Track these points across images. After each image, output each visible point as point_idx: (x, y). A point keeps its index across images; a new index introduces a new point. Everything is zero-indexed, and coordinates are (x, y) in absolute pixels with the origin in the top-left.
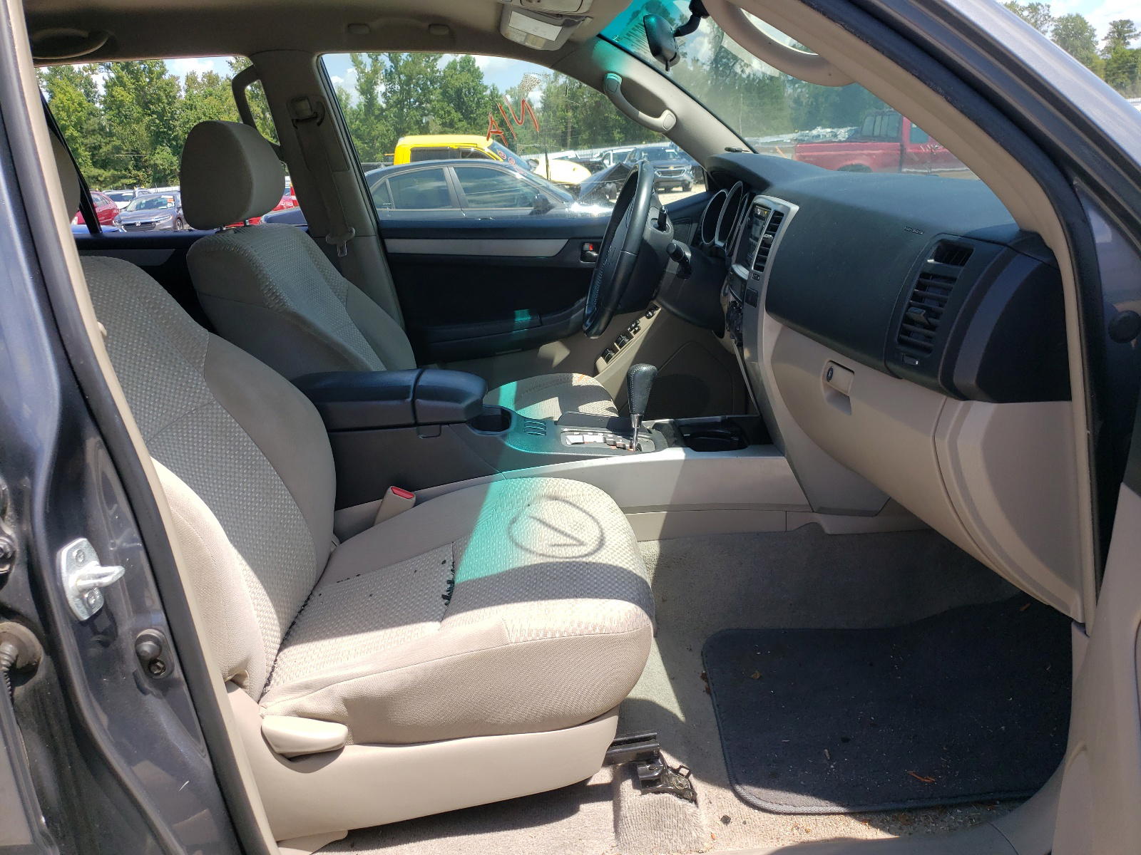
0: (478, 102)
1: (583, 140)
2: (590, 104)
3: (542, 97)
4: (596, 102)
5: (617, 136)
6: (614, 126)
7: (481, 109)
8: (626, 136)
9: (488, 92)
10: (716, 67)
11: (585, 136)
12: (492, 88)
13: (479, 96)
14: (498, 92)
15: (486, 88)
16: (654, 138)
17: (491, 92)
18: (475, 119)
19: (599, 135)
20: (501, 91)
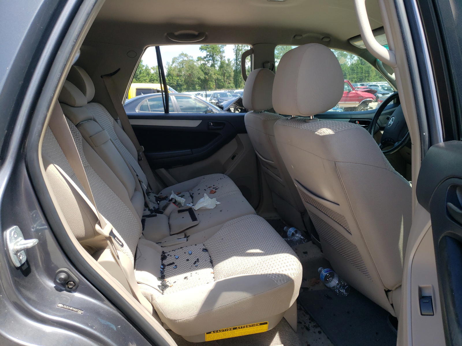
0: (140, 72)
1: (184, 88)
2: (187, 75)
3: (167, 71)
4: (189, 74)
5: (197, 87)
6: (196, 84)
7: (141, 75)
8: (201, 88)
9: (144, 68)
10: (237, 62)
11: (185, 87)
12: (146, 66)
13: (141, 69)
14: (148, 68)
15: (144, 66)
16: (212, 89)
17: (146, 68)
18: (139, 78)
19: (190, 87)
20: (150, 68)
